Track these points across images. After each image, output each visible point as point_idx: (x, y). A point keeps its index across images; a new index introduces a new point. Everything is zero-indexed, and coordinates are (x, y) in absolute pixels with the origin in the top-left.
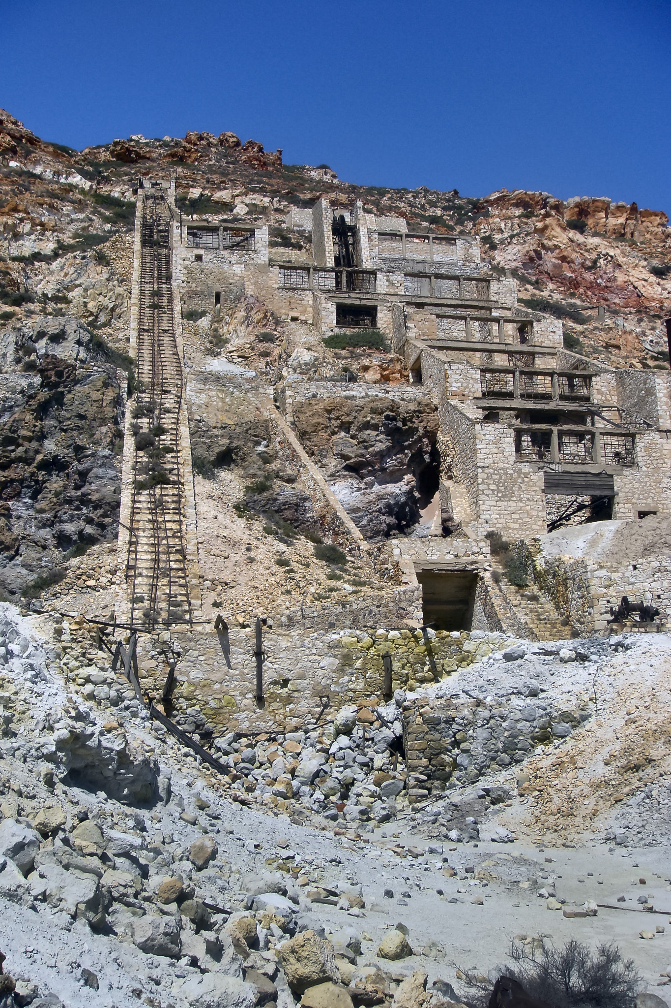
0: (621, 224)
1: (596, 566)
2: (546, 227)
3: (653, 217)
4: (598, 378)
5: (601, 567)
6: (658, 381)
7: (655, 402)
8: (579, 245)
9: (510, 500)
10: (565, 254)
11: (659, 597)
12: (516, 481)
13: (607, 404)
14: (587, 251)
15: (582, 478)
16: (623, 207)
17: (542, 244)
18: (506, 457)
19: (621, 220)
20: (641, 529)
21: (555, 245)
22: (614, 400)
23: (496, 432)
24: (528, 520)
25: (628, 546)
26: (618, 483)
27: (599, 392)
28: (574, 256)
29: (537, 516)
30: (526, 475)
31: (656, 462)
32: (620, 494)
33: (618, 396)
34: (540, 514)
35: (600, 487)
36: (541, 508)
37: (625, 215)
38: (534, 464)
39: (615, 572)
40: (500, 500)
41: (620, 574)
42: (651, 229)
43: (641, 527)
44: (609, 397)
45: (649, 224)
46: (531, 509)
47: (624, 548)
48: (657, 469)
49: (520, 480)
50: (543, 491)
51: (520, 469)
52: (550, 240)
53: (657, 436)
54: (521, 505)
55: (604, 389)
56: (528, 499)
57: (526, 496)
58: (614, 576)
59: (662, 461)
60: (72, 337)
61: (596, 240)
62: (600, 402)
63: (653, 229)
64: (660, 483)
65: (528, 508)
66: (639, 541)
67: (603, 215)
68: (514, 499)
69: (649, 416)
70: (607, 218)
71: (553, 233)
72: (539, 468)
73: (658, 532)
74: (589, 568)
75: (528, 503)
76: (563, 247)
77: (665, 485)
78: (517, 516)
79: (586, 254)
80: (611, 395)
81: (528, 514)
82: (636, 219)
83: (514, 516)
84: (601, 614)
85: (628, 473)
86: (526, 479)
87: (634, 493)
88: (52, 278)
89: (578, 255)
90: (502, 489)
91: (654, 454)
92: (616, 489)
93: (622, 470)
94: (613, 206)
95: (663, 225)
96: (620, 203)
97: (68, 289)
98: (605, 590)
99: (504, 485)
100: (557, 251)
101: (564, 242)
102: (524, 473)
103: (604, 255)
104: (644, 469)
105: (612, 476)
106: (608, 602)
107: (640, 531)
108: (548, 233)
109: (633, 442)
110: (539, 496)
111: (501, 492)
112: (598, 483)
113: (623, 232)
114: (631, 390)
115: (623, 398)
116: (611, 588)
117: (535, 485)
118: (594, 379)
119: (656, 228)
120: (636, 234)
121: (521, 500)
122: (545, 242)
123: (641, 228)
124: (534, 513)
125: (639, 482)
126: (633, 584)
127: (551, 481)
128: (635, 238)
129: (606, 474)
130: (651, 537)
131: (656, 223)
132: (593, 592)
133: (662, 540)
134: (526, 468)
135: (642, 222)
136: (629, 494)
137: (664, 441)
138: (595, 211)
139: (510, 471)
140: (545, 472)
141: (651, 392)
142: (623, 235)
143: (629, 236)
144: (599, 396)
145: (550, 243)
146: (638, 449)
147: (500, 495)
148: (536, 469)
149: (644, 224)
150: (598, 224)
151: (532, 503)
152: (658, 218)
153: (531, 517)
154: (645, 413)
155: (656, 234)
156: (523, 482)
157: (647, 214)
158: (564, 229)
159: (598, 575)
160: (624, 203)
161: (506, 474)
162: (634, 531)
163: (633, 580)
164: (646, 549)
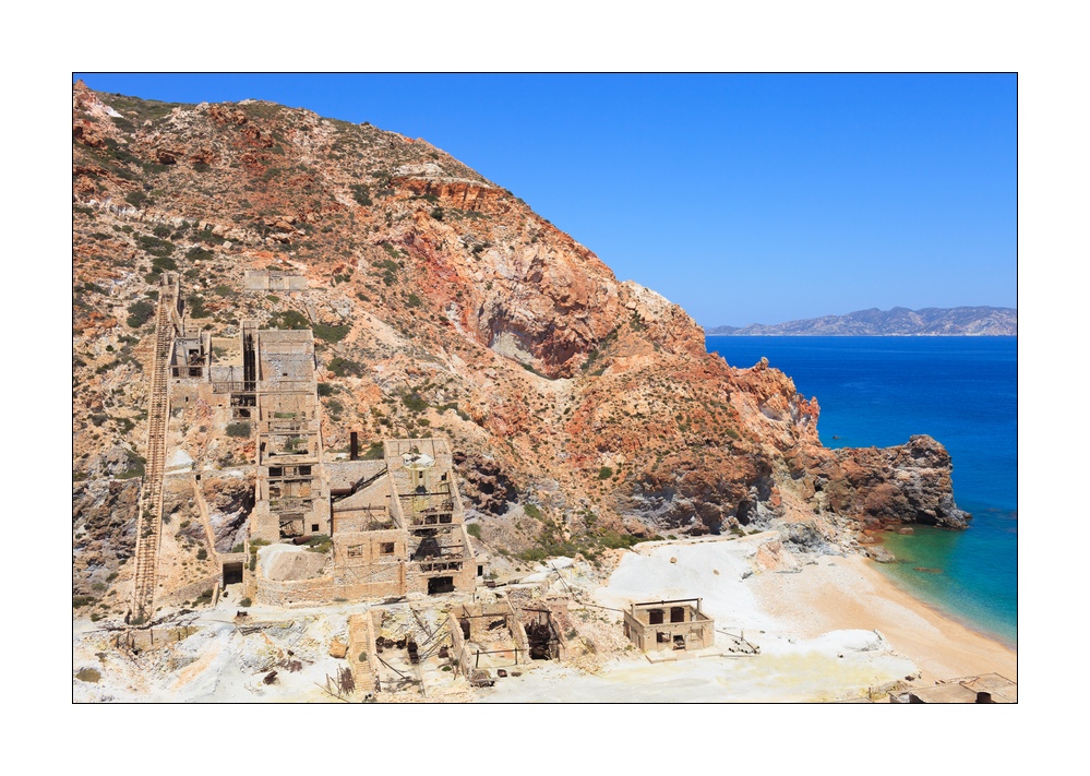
0: (474, 200)
19: (474, 196)
37: (477, 193)
60: (121, 461)
67: (463, 194)
88: (116, 379)
97: (124, 385)
113: (474, 205)
138: (458, 191)
143: (477, 208)
150: (459, 200)
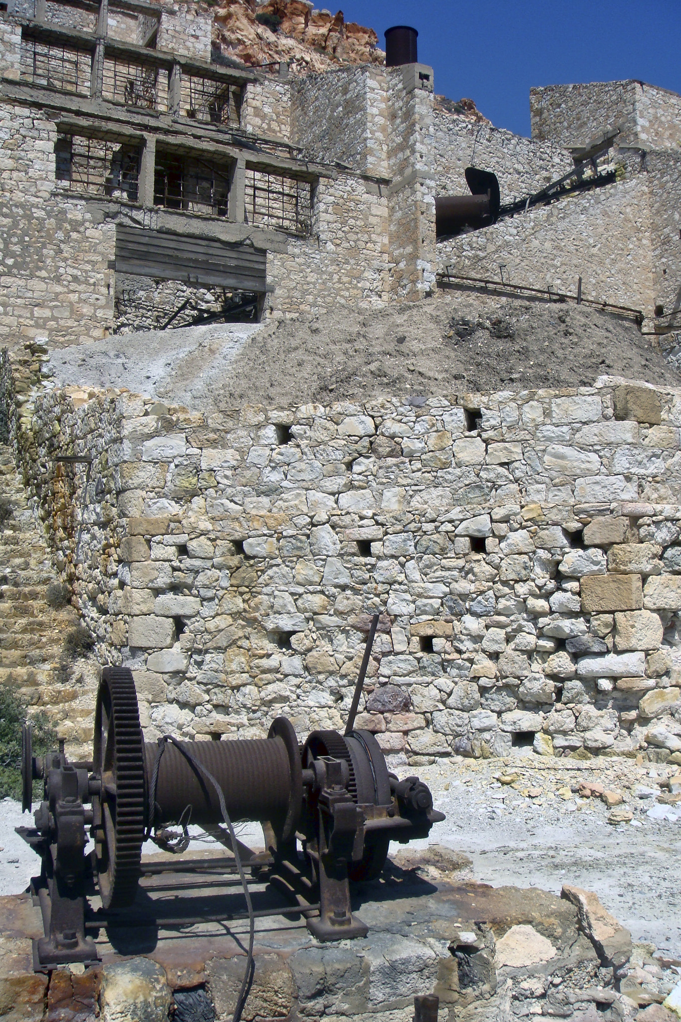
0: (323, 35)
1: (151, 422)
2: (229, 16)
3: (361, 34)
4: (259, 89)
5: (168, 426)
6: (371, 83)
7: (362, 124)
8: (269, 44)
9: (32, 276)
10: (250, 52)
11: (365, 547)
12: (50, 237)
13: (270, 137)
14: (277, 52)
15: (200, 248)
16: (327, 15)
17: (223, 36)
18: (34, 181)
19: (323, 30)
20: (317, 338)
21: (238, 40)
22: (284, 133)
23: (16, 124)
24: (70, 323)
25: (278, 377)
26: (274, 266)
27: (258, 112)
28: (261, 56)
29: (93, 318)
30: (76, 226)
31: (354, 237)
32: (278, 292)
33: (292, 125)
34: (100, 314)
35: (238, 272)
36: (103, 301)
37: (328, 25)
38: (96, 205)
39: (213, 444)
40: (9, 274)
41: (231, 455)
42: (357, 47)
43: (315, 331)
44: (274, 125)
45: (355, 41)
46: (80, 300)
47: (264, 381)
48: (355, 250)
49: (60, 235)
50: (111, 265)
51: (63, 212)
52: (233, 32)
53: (361, 187)
54: (59, 289)
55: (267, 110)
56: (75, 279)
57: (70, 271)
58: (211, 458)
59: (365, 237)
61: (290, 42)
62: (258, 132)
63: (360, 48)
64: (359, 278)
65: (74, 297)
66: (308, 368)
67: (302, 20)
68: (44, 274)
69: (348, 152)
70: (307, 26)
71: (238, 23)
72: (107, 215)
73: (361, 344)
74: (128, 427)
75: (73, 286)
76: (248, 43)
77: (368, 285)
78: (47, 313)
79: (276, 56)
80: (280, 123)
81: (72, 312)
82: (341, 32)
83: (37, 312)
84: (157, 592)
85: (297, 251)
86: (74, 235)
87: (305, 293)
89: (266, 56)
90: (17, 249)
91: (352, 222)
92: (269, 279)
93: (285, 242)
94: (315, 12)
95: (372, 46)
96: (324, 11)
98: (174, 509)
99: (21, 241)
100: (241, 47)
101: (251, 37)
102: (71, 222)
103: (298, 60)
104: (330, 247)
105: (263, 252)
106: (183, 550)
107: (313, 341)
108: (231, 22)
109: (313, 192)
110: (102, 274)
111: (13, 255)
112: (233, 263)
113: (323, 44)
114: (317, 109)
115: (298, 129)
116: (198, 501)
117: (93, 248)
118: (250, 87)
119: (362, 48)
120: (339, 50)
121: (58, 279)
122: (227, 34)
123: (345, 43)
124: (86, 310)
125: (319, 271)
126: (273, 491)
127: (131, 246)
128: (337, 55)
129: (252, 245)
130: (340, 358)
131: (363, 42)
132: (134, 512)
133: (373, 367)
134: (77, 211)
135: (348, 37)
136: (297, 294)
137: (373, 199)
138: (293, 14)
139: (39, 213)
140: (120, 225)
141: (355, 106)
142: (324, 48)
143: (330, 50)
144: (258, 121)
145: (233, 37)
146: (322, 207)
147: (10, 262)
148: (100, 216)
149: (350, 40)
150: (294, 29)
151: (82, 287)
152: (366, 36)
153: (79, 317)
154: (339, 148)
155: (362, 54)
156: (67, 240)
157: (354, 29)
158: (252, 21)
159: (156, 454)
160: (328, 12)
161: (29, 217)
162: (294, 343)
163: (275, 477)
164: (324, 388)
